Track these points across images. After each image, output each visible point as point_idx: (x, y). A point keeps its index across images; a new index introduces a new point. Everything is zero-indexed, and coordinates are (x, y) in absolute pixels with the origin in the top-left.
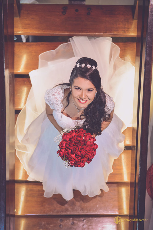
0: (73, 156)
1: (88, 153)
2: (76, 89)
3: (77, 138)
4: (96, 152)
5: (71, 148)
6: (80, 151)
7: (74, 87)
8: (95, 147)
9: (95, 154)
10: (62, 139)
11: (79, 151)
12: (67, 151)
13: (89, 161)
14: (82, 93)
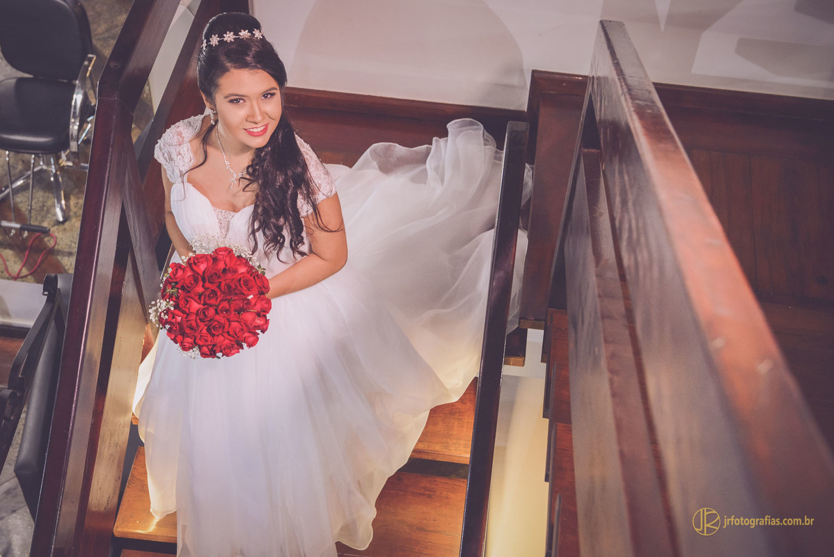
0: (195, 306)
1: (228, 332)
2: (231, 101)
3: (242, 282)
4: (239, 352)
5: (207, 285)
6: (219, 311)
7: (226, 97)
8: (251, 339)
9: (234, 354)
10: (210, 253)
11: (216, 310)
12: (195, 281)
13: (210, 352)
14: (252, 107)
